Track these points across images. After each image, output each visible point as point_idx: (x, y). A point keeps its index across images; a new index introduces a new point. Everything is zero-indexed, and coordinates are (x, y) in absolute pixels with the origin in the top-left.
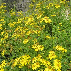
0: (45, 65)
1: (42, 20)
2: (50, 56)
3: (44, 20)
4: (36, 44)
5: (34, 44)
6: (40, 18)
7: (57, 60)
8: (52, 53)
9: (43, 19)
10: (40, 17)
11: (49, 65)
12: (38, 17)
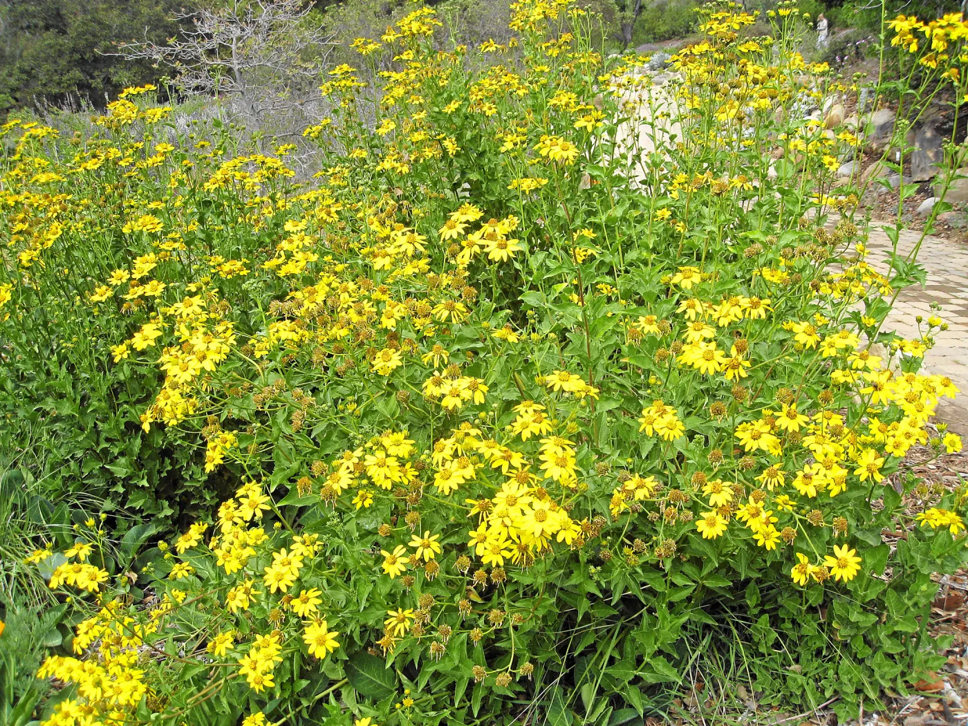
0: (499, 468)
1: (471, 245)
2: (523, 424)
3: (482, 247)
4: (445, 373)
5: (436, 373)
6: (459, 234)
7: (553, 438)
8: (530, 410)
9: (475, 237)
10: (460, 228)
11: (519, 466)
12: (450, 228)
